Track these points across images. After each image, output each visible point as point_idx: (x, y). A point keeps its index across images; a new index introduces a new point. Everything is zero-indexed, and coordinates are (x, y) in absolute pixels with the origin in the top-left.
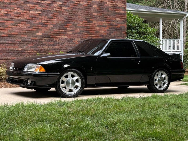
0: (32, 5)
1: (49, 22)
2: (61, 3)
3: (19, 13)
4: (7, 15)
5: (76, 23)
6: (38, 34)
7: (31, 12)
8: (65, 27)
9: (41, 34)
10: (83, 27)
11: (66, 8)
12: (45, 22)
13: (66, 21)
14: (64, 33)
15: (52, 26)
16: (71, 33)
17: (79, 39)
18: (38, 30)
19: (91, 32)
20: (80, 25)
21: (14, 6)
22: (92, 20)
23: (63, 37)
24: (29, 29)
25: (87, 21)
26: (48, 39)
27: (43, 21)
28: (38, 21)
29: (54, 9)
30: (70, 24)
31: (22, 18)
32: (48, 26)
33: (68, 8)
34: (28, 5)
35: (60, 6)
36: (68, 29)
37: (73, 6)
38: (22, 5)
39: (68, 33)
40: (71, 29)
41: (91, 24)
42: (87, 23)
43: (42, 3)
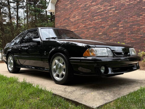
0: (96, 17)
1: (106, 24)
2: (114, 9)
3: (90, 24)
4: (84, 27)
5: (126, 20)
6: (99, 34)
7: (96, 21)
8: (118, 25)
9: (101, 33)
10: (133, 22)
11: (118, 11)
12: (104, 25)
13: (118, 20)
14: (117, 30)
15: (108, 27)
16: (122, 28)
17: (130, 32)
18: (100, 31)
19: (141, 24)
20: (130, 21)
21: (87, 21)
22: (142, 13)
23: (116, 33)
24: (94, 32)
25: (136, 16)
26: (105, 36)
27: (103, 25)
28: (99, 26)
29: (110, 15)
30: (121, 22)
31: (91, 26)
32: (106, 27)
33: (120, 11)
34: (94, 18)
35: (114, 11)
36: (120, 26)
37: (123, 8)
38: (92, 18)
39: (120, 29)
40: (123, 25)
41: (141, 17)
42: (137, 18)
43: (102, 14)
